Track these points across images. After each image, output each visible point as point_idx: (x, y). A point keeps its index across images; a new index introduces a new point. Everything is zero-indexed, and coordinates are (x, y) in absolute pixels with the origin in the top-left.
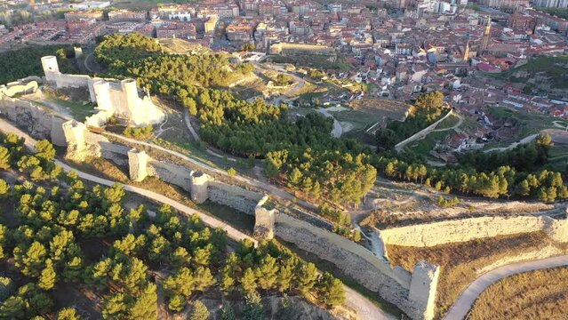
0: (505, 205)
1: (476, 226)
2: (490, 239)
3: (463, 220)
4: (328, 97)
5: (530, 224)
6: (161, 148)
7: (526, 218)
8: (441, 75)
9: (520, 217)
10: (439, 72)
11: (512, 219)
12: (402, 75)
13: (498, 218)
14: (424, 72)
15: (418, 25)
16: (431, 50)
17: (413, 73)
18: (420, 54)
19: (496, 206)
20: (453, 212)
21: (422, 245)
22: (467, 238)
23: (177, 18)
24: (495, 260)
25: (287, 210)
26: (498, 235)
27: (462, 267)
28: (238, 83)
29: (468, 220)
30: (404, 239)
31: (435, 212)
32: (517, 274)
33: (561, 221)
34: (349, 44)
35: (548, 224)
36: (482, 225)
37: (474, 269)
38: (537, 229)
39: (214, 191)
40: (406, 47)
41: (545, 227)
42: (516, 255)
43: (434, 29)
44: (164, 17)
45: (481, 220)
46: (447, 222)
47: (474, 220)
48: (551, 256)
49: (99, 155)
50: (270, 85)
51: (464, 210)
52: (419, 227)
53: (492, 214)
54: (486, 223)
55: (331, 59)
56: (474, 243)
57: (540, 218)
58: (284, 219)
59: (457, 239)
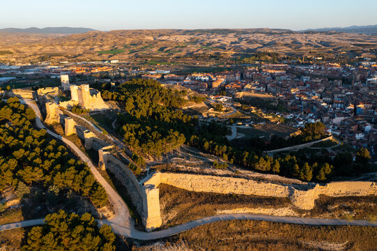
0: (265, 175)
1: (233, 184)
2: (244, 195)
3: (223, 178)
4: (248, 122)
5: (280, 191)
6: (85, 120)
7: (275, 185)
8: (357, 121)
9: (269, 184)
10: (357, 119)
11: (263, 184)
12: (326, 119)
13: (251, 181)
14: (343, 118)
15: (361, 90)
16: (359, 106)
17: (334, 117)
18: (349, 107)
19: (257, 175)
20: (220, 172)
21: (191, 189)
22: (227, 191)
23: (200, 80)
24: (235, 208)
25: (115, 154)
26: (252, 195)
27: (208, 207)
28: (190, 107)
29: (228, 178)
30: (178, 182)
31: (207, 170)
32: (247, 220)
33: (302, 192)
34: (300, 99)
35: (292, 192)
36: (238, 184)
37: (215, 210)
38: (284, 195)
39: (95, 143)
40: (341, 103)
41: (290, 195)
42: (255, 208)
43: (373, 94)
44: (193, 79)
45: (239, 180)
46: (210, 177)
47: (231, 179)
48: (286, 216)
49: (59, 122)
50: (211, 110)
51: (230, 173)
52: (189, 176)
53: (248, 178)
54: (242, 183)
55: (273, 104)
56: (231, 195)
57: (287, 187)
58: (112, 159)
59: (218, 190)
